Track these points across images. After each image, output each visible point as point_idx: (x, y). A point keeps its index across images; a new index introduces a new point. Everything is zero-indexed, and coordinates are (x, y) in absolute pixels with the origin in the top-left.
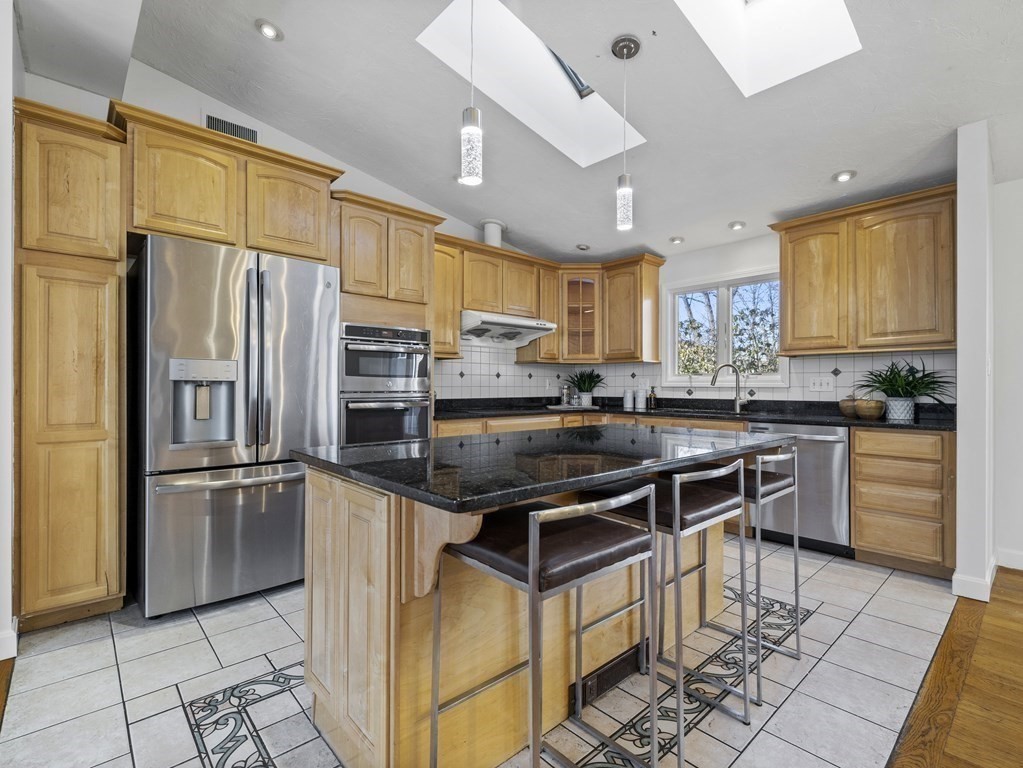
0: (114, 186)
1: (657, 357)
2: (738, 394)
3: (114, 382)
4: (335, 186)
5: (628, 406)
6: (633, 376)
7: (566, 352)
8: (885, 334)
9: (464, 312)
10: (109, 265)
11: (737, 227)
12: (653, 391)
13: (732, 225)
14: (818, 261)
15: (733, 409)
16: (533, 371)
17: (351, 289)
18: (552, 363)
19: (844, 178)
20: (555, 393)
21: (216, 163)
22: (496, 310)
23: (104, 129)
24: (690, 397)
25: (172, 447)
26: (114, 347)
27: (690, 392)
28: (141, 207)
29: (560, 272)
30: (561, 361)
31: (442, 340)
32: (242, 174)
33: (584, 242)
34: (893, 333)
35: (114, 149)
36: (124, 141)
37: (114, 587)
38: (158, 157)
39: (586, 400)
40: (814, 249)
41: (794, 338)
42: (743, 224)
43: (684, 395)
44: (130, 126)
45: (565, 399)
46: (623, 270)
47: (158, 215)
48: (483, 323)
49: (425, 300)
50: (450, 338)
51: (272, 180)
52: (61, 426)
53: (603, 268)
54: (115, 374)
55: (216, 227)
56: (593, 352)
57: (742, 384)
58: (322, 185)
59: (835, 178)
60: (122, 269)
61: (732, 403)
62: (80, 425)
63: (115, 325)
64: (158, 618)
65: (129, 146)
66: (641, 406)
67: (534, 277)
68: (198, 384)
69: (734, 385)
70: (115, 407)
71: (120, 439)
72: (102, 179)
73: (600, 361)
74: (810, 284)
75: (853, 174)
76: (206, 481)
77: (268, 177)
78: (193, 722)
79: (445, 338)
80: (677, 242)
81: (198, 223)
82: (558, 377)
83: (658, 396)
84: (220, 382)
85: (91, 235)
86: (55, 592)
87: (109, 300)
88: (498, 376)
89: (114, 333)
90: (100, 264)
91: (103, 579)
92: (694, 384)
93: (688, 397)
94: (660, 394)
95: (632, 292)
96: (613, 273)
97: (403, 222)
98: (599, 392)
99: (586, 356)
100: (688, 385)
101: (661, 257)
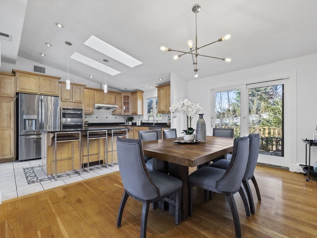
0: (13, 84)
1: (143, 113)
2: (154, 121)
3: (13, 119)
4: (60, 81)
6: (139, 118)
7: (123, 112)
9: (95, 104)
10: (12, 98)
11: (152, 86)
12: (141, 121)
13: (151, 86)
14: (162, 95)
15: (153, 125)
16: (117, 117)
17: (64, 101)
18: (120, 115)
20: (123, 122)
21: (33, 78)
22: (103, 103)
23: (11, 74)
25: (24, 131)
26: (13, 113)
28: (18, 88)
29: (122, 94)
30: (122, 114)
31: (89, 110)
32: (39, 80)
33: (126, 88)
35: (13, 78)
36: (15, 76)
37: (14, 156)
38: (22, 78)
39: (130, 123)
40: (161, 92)
43: (147, 122)
44: (16, 73)
45: (125, 123)
47: (22, 89)
48: (98, 106)
49: (82, 102)
50: (91, 109)
51: (46, 81)
52: (4, 127)
54: (13, 118)
55: (34, 90)
56: (129, 112)
57: (155, 119)
58: (57, 81)
60: (15, 99)
61: (153, 123)
62: (7, 127)
63: (13, 109)
64: (22, 161)
65: (16, 77)
66: (140, 124)
67: (114, 96)
68: (29, 120)
69: (153, 119)
70: (13, 124)
71: (14, 130)
72: (11, 83)
73: (131, 114)
74: (161, 99)
76: (35, 137)
77: (44, 80)
78: (28, 181)
79: (90, 109)
81: (30, 90)
82: (124, 118)
84: (34, 119)
85: (9, 93)
86: (3, 156)
87: (12, 105)
88: (107, 118)
89: (13, 110)
90: (10, 98)
91: (11, 154)
94: (143, 122)
96: (133, 94)
97: (76, 87)
98: (134, 121)
99: (127, 113)
101: (143, 91)
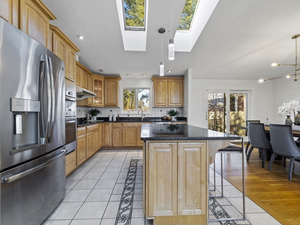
2: (142, 116)
5: (111, 119)
6: (111, 111)
7: (94, 103)
8: (173, 104)
11: (144, 76)
12: (118, 115)
13: (143, 75)
14: (162, 87)
15: (141, 119)
16: (80, 109)
19: (170, 72)
20: (84, 117)
24: (129, 117)
27: (128, 116)
29: (92, 76)
30: (92, 106)
33: (102, 69)
34: (174, 104)
39: (95, 118)
40: (161, 85)
41: (157, 103)
42: (145, 75)
43: (127, 116)
45: (88, 118)
46: (112, 80)
49: (74, 81)
53: (104, 78)
56: (102, 103)
59: (168, 71)
61: (141, 118)
66: (115, 119)
67: (87, 77)
73: (103, 106)
74: (160, 92)
75: (171, 71)
77: (29, 6)
80: (129, 75)
82: (85, 111)
83: (120, 117)
92: (130, 113)
93: (128, 117)
94: (120, 116)
95: (115, 87)
96: (108, 80)
100: (128, 113)
